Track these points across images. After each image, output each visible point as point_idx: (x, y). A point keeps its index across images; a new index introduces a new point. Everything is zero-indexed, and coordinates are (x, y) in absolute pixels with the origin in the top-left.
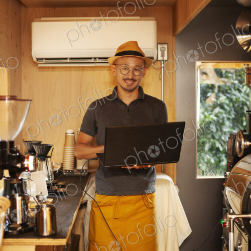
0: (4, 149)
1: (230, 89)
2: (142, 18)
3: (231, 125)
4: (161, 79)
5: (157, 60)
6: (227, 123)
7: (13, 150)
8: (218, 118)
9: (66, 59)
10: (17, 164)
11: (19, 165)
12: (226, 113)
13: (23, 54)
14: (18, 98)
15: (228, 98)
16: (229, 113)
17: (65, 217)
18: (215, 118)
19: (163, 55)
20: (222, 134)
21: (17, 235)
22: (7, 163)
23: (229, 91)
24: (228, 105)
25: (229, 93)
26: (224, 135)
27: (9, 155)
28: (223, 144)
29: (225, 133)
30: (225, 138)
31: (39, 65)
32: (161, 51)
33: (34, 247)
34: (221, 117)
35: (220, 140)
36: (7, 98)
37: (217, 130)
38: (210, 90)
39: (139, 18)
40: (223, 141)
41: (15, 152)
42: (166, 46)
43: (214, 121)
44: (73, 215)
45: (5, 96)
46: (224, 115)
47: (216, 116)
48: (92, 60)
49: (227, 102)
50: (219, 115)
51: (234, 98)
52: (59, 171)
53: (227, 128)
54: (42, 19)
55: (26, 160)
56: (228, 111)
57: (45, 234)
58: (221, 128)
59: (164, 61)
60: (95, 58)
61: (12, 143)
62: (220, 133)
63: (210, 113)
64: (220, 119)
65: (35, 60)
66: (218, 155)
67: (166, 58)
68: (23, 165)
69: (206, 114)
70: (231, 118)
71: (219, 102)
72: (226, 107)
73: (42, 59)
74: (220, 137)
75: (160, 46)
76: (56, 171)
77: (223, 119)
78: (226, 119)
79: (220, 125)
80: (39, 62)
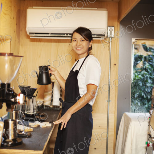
0: (3, 89)
1: (152, 59)
2: (99, 9)
3: (152, 82)
4: (109, 49)
5: (107, 37)
6: (149, 81)
7: (9, 90)
8: (144, 77)
9: (48, 34)
10: (11, 99)
11: (13, 100)
12: (148, 74)
13: (21, 30)
15: (150, 65)
16: (151, 74)
17: (43, 136)
18: (142, 77)
19: (111, 34)
20: (146, 87)
21: (10, 147)
22: (5, 98)
23: (151, 61)
24: (150, 69)
25: (151, 62)
26: (147, 88)
27: (7, 93)
28: (146, 94)
29: (148, 87)
30: (148, 90)
31: (31, 37)
32: (110, 31)
34: (146, 77)
35: (145, 91)
36: (6, 54)
37: (143, 85)
38: (139, 60)
39: (96, 9)
40: (147, 92)
41: (11, 91)
42: (113, 28)
43: (141, 79)
44: (48, 135)
45: (5, 53)
46: (148, 76)
47: (143, 76)
48: (65, 35)
49: (150, 67)
50: (145, 75)
52: (41, 106)
53: (149, 84)
54: (34, 7)
55: (18, 96)
56: (150, 73)
58: (145, 84)
59: (111, 38)
60: (67, 34)
61: (9, 85)
62: (144, 87)
63: (139, 74)
64: (145, 78)
65: (28, 34)
66: (143, 101)
67: (113, 36)
68: (15, 100)
69: (136, 74)
70: (152, 77)
71: (144, 67)
72: (149, 70)
73: (33, 33)
74: (144, 90)
75: (109, 28)
76: (39, 106)
77: (147, 78)
78: (148, 78)
79: (145, 81)
80: (31, 35)
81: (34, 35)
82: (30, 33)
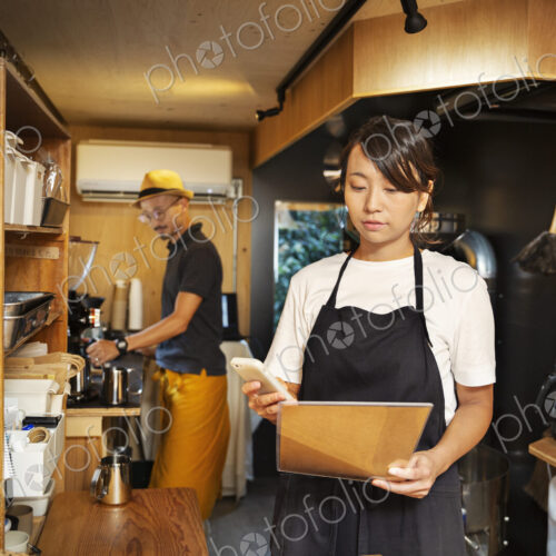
1: (306, 235)
9: (119, 192)
10: (80, 319)
11: (83, 320)
14: (83, 238)
15: (304, 245)
19: (236, 192)
25: (304, 240)
31: (84, 199)
32: (235, 187)
33: (101, 419)
39: (210, 146)
42: (240, 182)
49: (303, 251)
51: (310, 246)
54: (91, 141)
55: (91, 314)
57: (115, 402)
65: (79, 191)
67: (240, 196)
68: (88, 320)
71: (292, 251)
72: (300, 257)
73: (89, 192)
80: (85, 195)
81: (91, 195)
82: (84, 192)
